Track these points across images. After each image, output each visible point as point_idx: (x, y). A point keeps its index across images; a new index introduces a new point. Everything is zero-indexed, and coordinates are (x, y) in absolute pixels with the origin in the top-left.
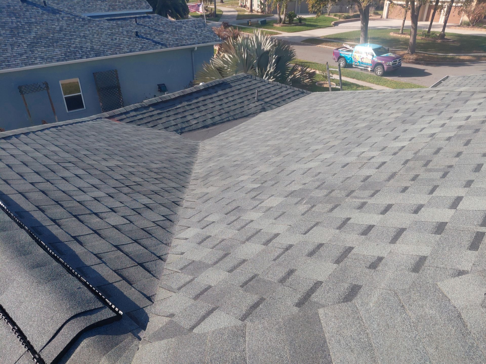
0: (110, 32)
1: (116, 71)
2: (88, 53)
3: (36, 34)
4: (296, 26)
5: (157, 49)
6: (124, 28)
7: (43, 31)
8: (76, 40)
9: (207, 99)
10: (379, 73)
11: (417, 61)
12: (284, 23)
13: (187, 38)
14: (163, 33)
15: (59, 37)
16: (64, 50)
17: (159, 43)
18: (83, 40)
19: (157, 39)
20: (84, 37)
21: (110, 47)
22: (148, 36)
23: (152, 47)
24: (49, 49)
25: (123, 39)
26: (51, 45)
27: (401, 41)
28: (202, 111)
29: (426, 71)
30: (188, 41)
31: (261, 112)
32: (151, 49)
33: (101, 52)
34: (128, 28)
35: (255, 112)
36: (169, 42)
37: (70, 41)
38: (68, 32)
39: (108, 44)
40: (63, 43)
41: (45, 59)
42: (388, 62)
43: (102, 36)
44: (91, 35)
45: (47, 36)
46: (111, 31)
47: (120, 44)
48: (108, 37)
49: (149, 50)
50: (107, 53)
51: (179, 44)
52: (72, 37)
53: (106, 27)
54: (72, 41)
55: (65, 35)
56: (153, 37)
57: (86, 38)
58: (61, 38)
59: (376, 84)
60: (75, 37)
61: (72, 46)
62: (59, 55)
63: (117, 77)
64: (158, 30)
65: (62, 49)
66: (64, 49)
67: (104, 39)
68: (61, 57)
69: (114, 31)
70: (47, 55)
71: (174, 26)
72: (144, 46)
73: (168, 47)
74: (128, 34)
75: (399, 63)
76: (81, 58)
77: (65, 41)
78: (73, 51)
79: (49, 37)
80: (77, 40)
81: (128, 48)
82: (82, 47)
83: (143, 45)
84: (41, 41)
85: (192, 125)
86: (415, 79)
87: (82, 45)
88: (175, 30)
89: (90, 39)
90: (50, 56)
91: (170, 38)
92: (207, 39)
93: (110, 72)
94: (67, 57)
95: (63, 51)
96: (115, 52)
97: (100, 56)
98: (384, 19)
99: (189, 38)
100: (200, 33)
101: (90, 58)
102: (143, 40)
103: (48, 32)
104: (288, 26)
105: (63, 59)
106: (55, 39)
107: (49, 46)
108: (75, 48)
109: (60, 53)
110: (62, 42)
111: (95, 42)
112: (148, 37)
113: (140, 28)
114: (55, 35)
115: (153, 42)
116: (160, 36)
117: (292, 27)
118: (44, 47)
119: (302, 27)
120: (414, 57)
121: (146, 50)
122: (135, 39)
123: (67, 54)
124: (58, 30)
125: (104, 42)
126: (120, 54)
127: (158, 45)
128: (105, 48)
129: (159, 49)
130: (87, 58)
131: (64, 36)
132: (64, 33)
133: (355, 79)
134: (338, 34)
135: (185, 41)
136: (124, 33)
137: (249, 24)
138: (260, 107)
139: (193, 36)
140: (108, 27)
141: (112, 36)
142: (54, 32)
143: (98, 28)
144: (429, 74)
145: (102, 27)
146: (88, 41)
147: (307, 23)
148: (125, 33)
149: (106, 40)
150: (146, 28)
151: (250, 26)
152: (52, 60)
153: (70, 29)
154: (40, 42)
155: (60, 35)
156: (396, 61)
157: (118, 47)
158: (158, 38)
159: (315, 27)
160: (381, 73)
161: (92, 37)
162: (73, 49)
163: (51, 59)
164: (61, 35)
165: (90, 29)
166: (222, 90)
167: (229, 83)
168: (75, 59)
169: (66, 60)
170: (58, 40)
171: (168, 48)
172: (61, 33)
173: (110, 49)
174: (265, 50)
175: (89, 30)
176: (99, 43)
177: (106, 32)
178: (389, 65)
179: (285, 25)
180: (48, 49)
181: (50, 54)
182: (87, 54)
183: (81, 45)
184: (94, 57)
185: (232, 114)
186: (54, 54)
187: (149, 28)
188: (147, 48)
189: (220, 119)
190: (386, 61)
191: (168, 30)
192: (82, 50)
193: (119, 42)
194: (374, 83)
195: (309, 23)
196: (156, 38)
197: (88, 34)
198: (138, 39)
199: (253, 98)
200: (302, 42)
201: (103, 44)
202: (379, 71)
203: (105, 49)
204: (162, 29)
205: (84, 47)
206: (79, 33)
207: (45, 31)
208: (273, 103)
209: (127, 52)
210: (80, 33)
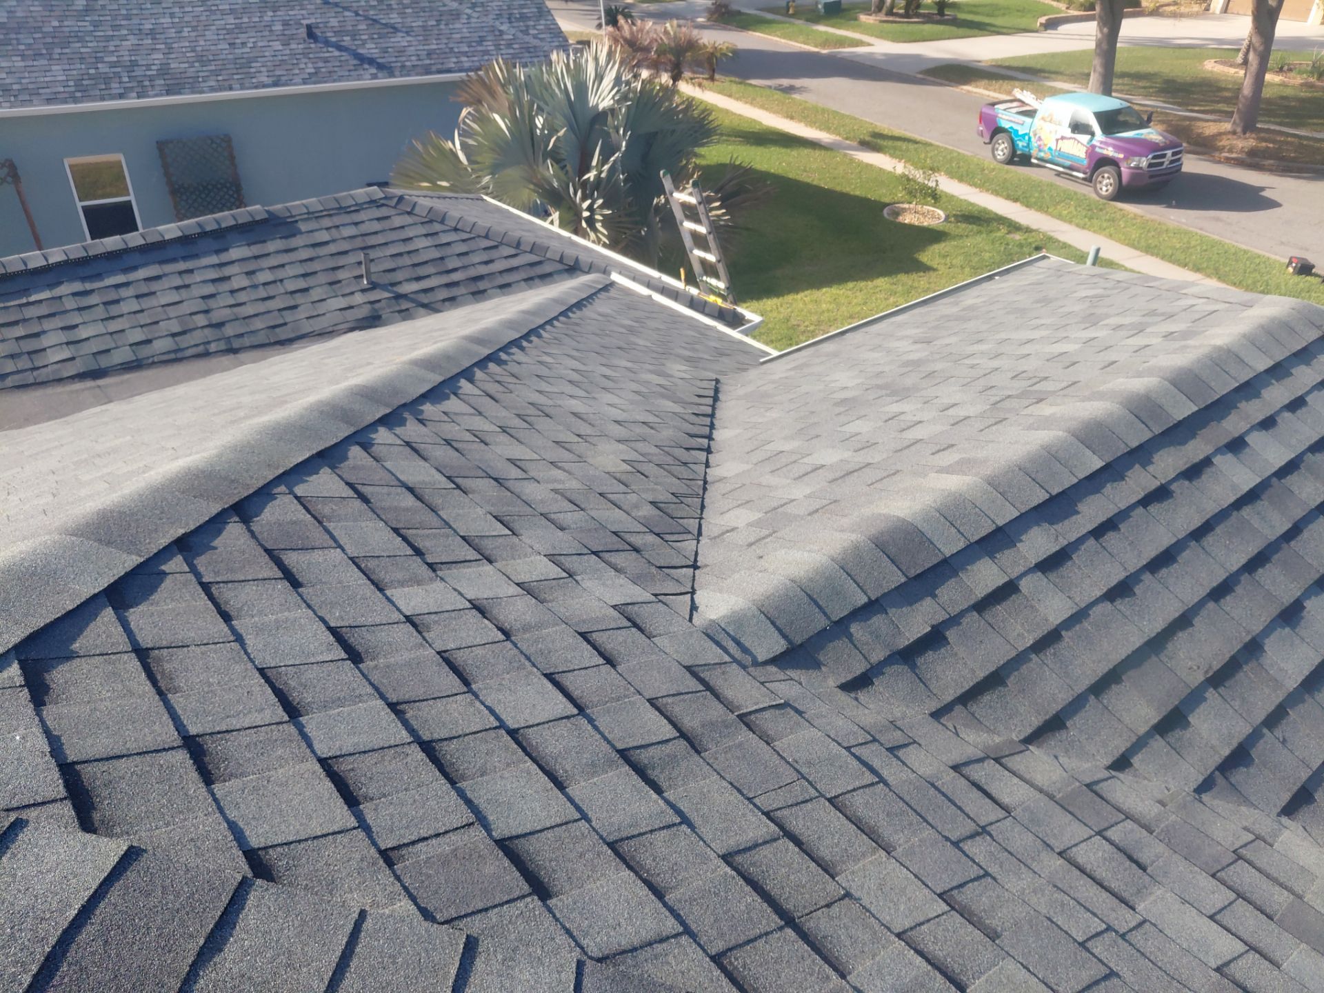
0: (233, 21)
1: (227, 140)
2: (147, 83)
3: (11, 15)
4: (923, 23)
5: (359, 78)
6: (279, 13)
7: (32, 9)
8: (124, 43)
9: (165, 275)
10: (1104, 189)
11: (1253, 160)
12: (890, 13)
13: (466, 49)
14: (395, 29)
15: (77, 29)
16: (78, 68)
17: (371, 61)
18: (145, 42)
19: (370, 49)
20: (152, 33)
21: (220, 67)
22: (345, 38)
23: (347, 73)
24: (35, 63)
25: (266, 44)
26: (44, 51)
27: (1226, 89)
28: (122, 316)
29: (1265, 194)
30: (464, 59)
31: (352, 330)
32: (341, 78)
33: (186, 80)
34: (291, 13)
35: (331, 329)
36: (404, 59)
37: (104, 44)
38: (109, 18)
39: (216, 57)
40: (83, 50)
41: (12, 93)
42: (1137, 159)
43: (207, 33)
44: (173, 30)
45: (41, 24)
46: (237, 21)
47: (250, 61)
48: (222, 37)
49: (334, 81)
50: (202, 85)
51: (434, 68)
52: (115, 33)
53: (228, 7)
54: (112, 43)
55: (96, 25)
56: (360, 42)
57: (158, 36)
58: (79, 34)
59: (1078, 225)
60: (125, 32)
61: (106, 59)
62: (58, 84)
63: (232, 158)
64: (384, 21)
65: (72, 67)
66: (78, 66)
67: (208, 43)
68: (62, 89)
69: (246, 20)
70: (23, 81)
71: (435, 13)
72: (323, 70)
73: (397, 73)
74: (286, 32)
75: (1172, 162)
76: (121, 96)
77: (89, 44)
78: (103, 76)
79: (44, 30)
80: (128, 43)
81: (271, 74)
82: (134, 64)
83: (321, 64)
84: (17, 39)
85: (47, 366)
86: (1218, 219)
87: (137, 58)
88: (434, 23)
89: (168, 41)
90: (31, 86)
91: (412, 48)
92: (527, 55)
93: (209, 142)
94: (81, 91)
95: (75, 72)
96: (226, 84)
97: (180, 93)
98: (1214, 13)
99: (472, 49)
100: (511, 37)
101: (148, 96)
102: (325, 50)
103: (48, 14)
104: (900, 22)
105: (67, 95)
106: (61, 35)
107: (38, 55)
108: (113, 65)
109: (64, 78)
110: (79, 45)
111: (180, 50)
112: (342, 44)
113: (328, 15)
114: (66, 23)
115: (355, 58)
116: (381, 41)
117: (911, 27)
118: (22, 56)
119: (941, 28)
120: (1249, 142)
121: (325, 82)
122: (301, 46)
123: (85, 82)
124: (81, 8)
125: (204, 53)
126: (242, 89)
127: (366, 66)
128: (204, 69)
129: (367, 81)
130: (139, 97)
131: (92, 28)
132: (97, 18)
133: (1018, 204)
134: (1044, 55)
135: (455, 60)
136: (273, 28)
137: (791, 11)
138: (364, 312)
139: (485, 43)
140: (232, 7)
141: (235, 36)
142: (67, 13)
143: (202, 9)
144: (1272, 204)
145: (213, 8)
146: (158, 47)
147: (962, 16)
148: (278, 27)
149: (213, 48)
150: (347, 13)
151: (792, 16)
152: (33, 97)
153: (116, 7)
154: (15, 42)
155: (79, 24)
156: (1164, 156)
157: (243, 70)
158: (374, 46)
159: (980, 29)
160: (1111, 189)
161: (174, 35)
162: (107, 70)
163: (32, 94)
164: (86, 25)
165: (177, 10)
166: (249, 245)
167: (296, 221)
168: (102, 99)
169: (76, 101)
170: (71, 40)
171: (394, 76)
172: (87, 18)
173: (216, 73)
174: (601, 107)
175: (172, 15)
176: (188, 55)
177: (223, 22)
178: (1137, 168)
179: (891, 18)
180: (31, 63)
181: (33, 80)
182: (143, 86)
183: (133, 58)
184: (162, 95)
185: (229, 331)
186: (46, 79)
187: (357, 14)
188: (330, 76)
189: (174, 347)
190: (1130, 154)
191: (414, 24)
192: (133, 74)
193: (251, 55)
194: (1070, 222)
195: (969, 17)
196: (368, 46)
197: (165, 26)
198: (313, 46)
199: (356, 277)
200: (921, 73)
201: (202, 60)
202: (1106, 184)
203: (200, 74)
204: (395, 18)
205: (140, 63)
206: (139, 22)
207: (40, 9)
208: (426, 301)
209: (265, 86)
210: (143, 22)
